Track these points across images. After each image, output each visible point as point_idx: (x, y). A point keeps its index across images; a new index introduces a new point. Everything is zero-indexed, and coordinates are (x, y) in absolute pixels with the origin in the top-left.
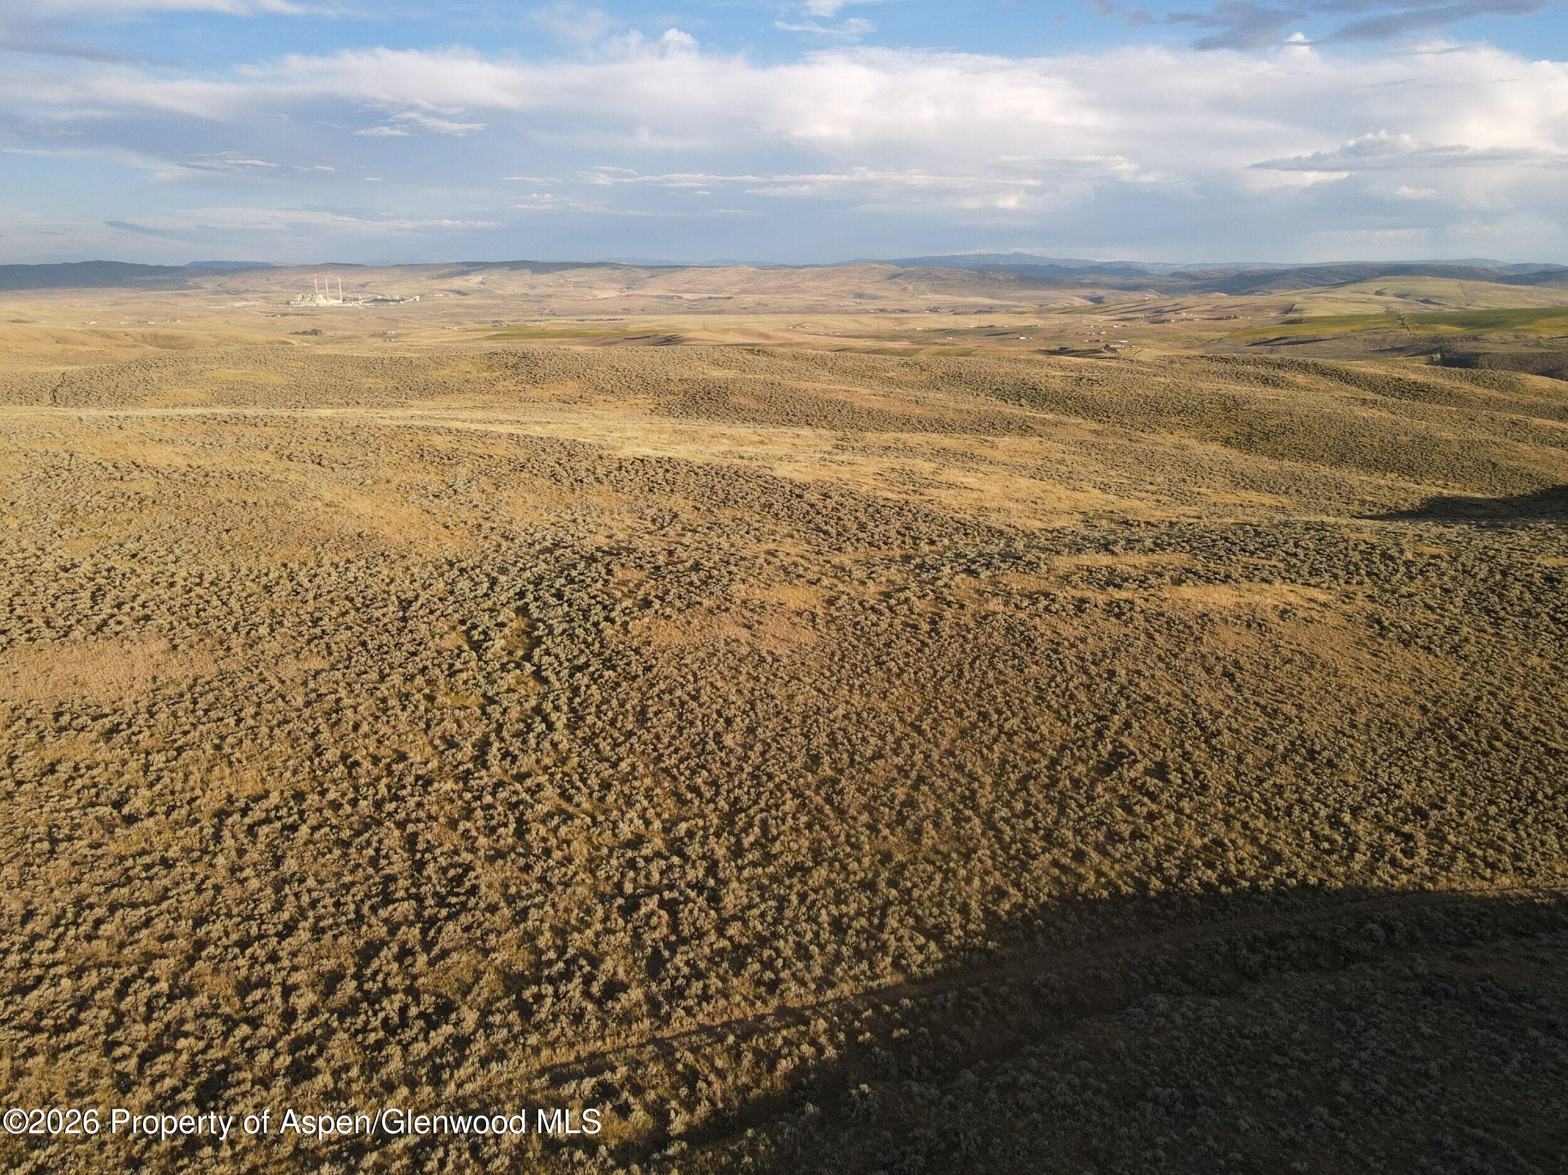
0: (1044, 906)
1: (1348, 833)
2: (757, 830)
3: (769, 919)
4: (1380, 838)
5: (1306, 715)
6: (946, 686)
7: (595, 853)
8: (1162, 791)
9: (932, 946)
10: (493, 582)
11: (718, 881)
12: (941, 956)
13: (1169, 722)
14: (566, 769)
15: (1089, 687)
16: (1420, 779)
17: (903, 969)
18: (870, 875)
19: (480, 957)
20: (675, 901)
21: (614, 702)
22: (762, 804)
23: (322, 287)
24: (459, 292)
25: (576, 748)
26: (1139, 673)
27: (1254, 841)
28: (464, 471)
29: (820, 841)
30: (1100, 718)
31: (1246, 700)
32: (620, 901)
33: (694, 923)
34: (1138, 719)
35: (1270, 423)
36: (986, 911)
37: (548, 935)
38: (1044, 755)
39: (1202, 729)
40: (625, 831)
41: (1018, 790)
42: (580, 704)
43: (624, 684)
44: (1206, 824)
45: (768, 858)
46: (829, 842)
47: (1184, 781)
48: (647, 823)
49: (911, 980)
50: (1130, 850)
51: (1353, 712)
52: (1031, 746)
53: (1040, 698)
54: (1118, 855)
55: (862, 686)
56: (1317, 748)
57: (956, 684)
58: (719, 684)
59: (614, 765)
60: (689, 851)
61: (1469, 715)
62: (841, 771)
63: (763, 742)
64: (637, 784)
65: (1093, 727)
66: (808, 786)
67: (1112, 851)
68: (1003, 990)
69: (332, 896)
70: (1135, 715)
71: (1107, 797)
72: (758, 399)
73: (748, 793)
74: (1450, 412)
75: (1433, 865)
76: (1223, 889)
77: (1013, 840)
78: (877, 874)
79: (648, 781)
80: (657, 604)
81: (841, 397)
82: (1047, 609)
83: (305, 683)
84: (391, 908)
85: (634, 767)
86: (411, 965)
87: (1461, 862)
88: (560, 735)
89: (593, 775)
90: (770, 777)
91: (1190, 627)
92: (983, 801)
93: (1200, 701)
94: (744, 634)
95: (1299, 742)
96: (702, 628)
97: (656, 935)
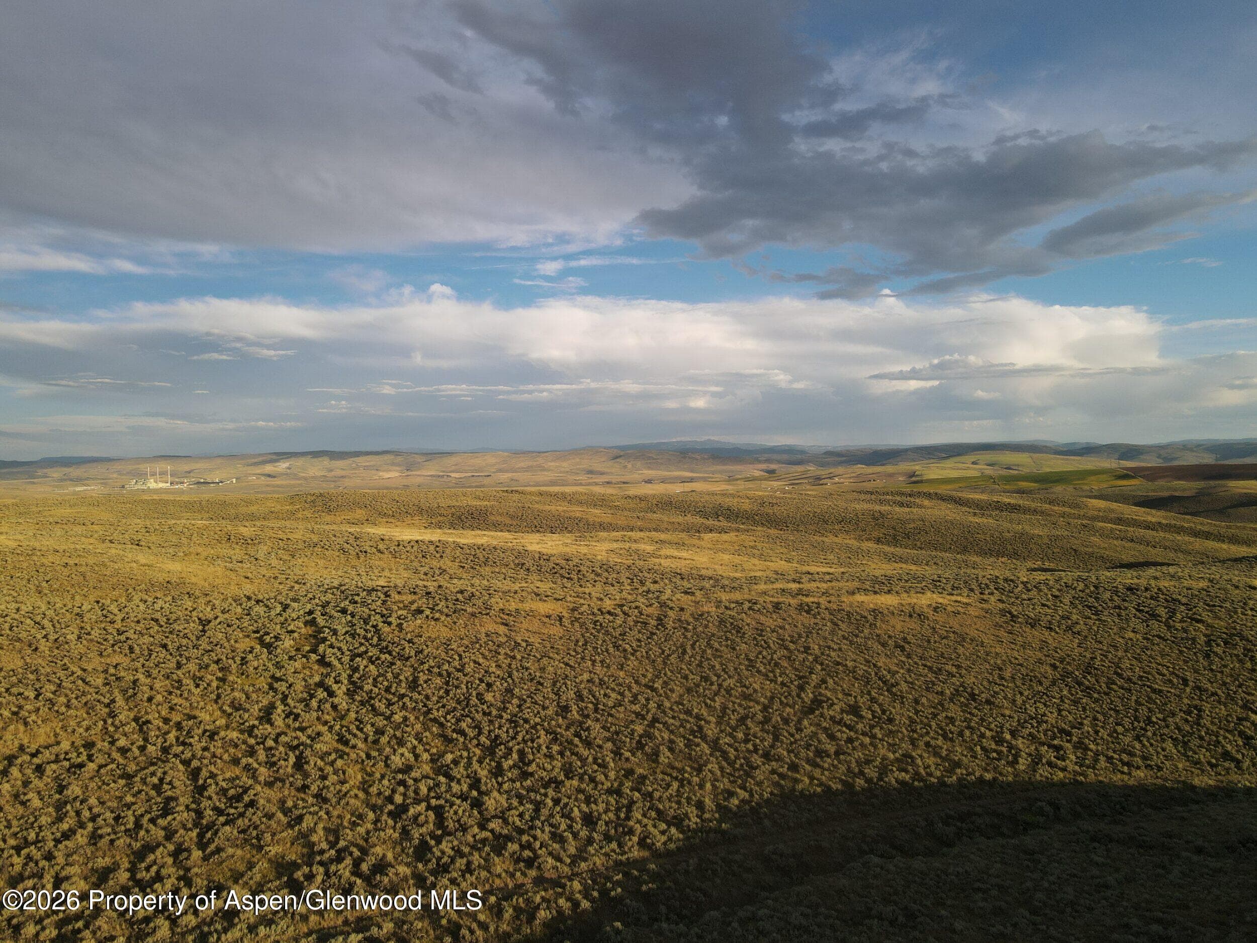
0: (768, 801)
1: (1010, 747)
2: (515, 756)
3: (527, 817)
4: (1036, 749)
5: (964, 672)
6: (673, 659)
7: (367, 778)
8: (857, 723)
9: (673, 830)
10: (285, 607)
11: (480, 793)
12: (681, 836)
13: (857, 679)
14: (344, 723)
15: (789, 658)
16: (1060, 711)
17: (650, 847)
18: (616, 785)
19: (254, 852)
20: (441, 807)
21: (389, 675)
22: (520, 738)
23: (153, 474)
24: (269, 476)
25: (354, 707)
26: (829, 647)
27: (936, 754)
28: (266, 548)
29: (571, 764)
30: (800, 678)
31: (916, 663)
32: (391, 807)
33: (459, 821)
34: (832, 677)
35: (908, 526)
36: (718, 806)
37: (321, 833)
38: (758, 703)
39: (885, 683)
40: (397, 761)
41: (737, 726)
42: (359, 679)
43: (398, 663)
44: (895, 745)
45: (525, 775)
46: (579, 763)
47: (874, 717)
48: (417, 757)
49: (656, 855)
50: (836, 762)
51: (1000, 669)
52: (746, 697)
53: (751, 664)
54: (826, 765)
55: (601, 662)
56: (977, 692)
57: (681, 659)
58: (481, 661)
59: (388, 718)
60: (455, 773)
61: (1088, 669)
62: (587, 716)
63: (519, 698)
64: (408, 729)
65: (796, 683)
66: (560, 726)
67: (821, 763)
68: (737, 857)
69: (112, 812)
70: (829, 675)
71: (813, 728)
72: (512, 517)
73: (507, 732)
74: (1038, 520)
75: (1081, 766)
76: (916, 783)
77: (737, 757)
78: (621, 784)
79: (418, 727)
80: (428, 612)
81: (578, 515)
82: (750, 608)
83: (106, 671)
84: (170, 818)
85: (405, 719)
86: (187, 859)
87: (1103, 762)
88: (341, 700)
89: (369, 726)
90: (526, 721)
91: (865, 617)
92: (710, 733)
93: (879, 664)
94: (502, 629)
95: (961, 689)
96: (466, 625)
97: (424, 830)
